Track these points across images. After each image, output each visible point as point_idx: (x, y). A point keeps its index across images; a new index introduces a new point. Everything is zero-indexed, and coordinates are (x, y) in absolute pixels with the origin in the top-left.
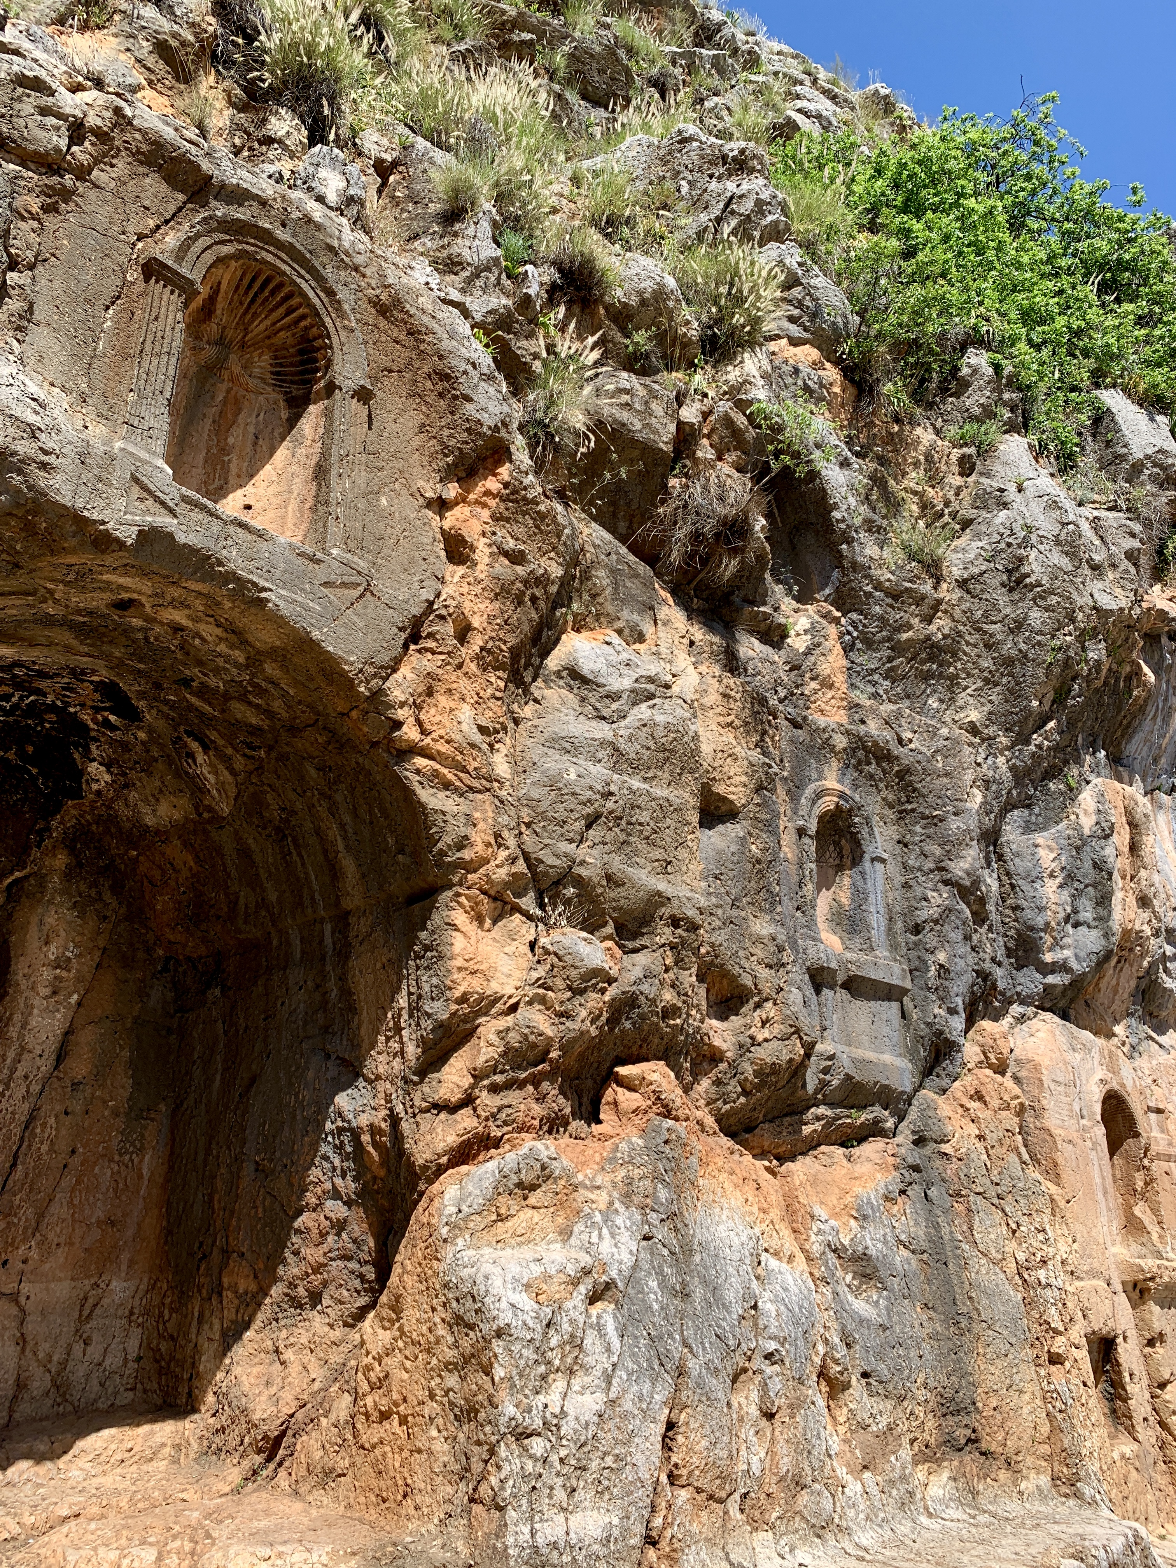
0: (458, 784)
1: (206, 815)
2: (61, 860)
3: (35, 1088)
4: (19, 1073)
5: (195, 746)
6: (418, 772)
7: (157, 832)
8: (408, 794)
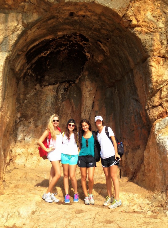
0: (149, 31)
1: (106, 57)
2: (87, 73)
3: (90, 113)
4: (86, 111)
5: (99, 43)
6: (138, 31)
7: (100, 63)
8: (136, 37)
